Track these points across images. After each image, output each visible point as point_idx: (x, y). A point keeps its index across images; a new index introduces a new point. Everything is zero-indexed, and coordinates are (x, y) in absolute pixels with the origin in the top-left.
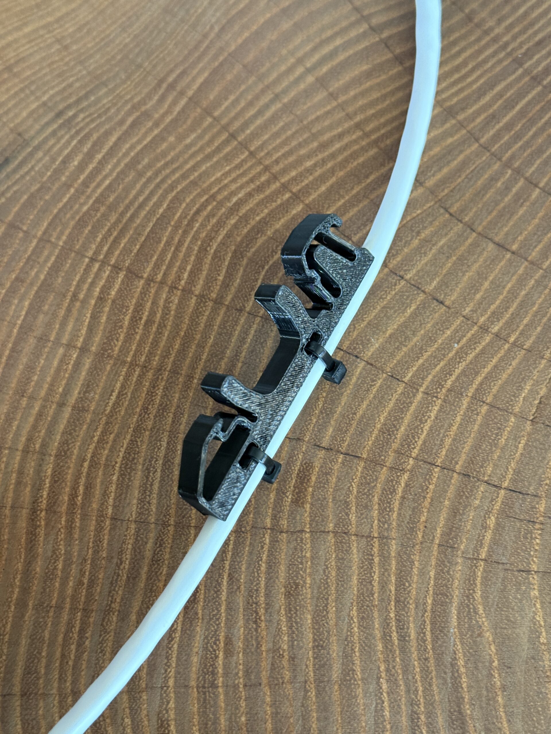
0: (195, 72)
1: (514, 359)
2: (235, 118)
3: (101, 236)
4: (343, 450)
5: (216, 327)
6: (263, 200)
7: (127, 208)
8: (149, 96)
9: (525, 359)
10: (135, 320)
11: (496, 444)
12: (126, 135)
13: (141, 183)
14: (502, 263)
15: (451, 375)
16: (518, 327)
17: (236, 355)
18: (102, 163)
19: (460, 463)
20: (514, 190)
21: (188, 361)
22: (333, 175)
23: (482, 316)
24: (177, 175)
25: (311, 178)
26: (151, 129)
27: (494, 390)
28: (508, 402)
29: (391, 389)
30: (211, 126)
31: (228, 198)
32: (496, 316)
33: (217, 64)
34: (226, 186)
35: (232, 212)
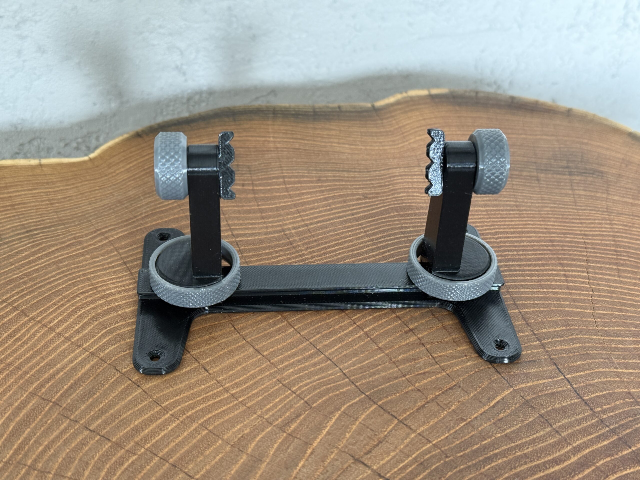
0: (120, 230)
1: (237, 409)
2: (131, 256)
3: (16, 291)
4: (102, 434)
5: (58, 351)
7: (41, 281)
8: (86, 235)
9: (244, 411)
10: (10, 336)
11: (202, 454)
12: (63, 248)
13: (57, 272)
14: (254, 360)
15: (193, 409)
16: (248, 394)
17: (63, 368)
18: (39, 258)
19: (174, 458)
20: (278, 326)
21: (30, 364)
23: (229, 382)
24: (81, 273)
26: (78, 250)
27: (216, 424)
28: (221, 432)
29: (151, 408)
30: (115, 256)
31: (104, 291)
32: (237, 385)
33: (135, 230)
34: (107, 284)
35: (103, 297)
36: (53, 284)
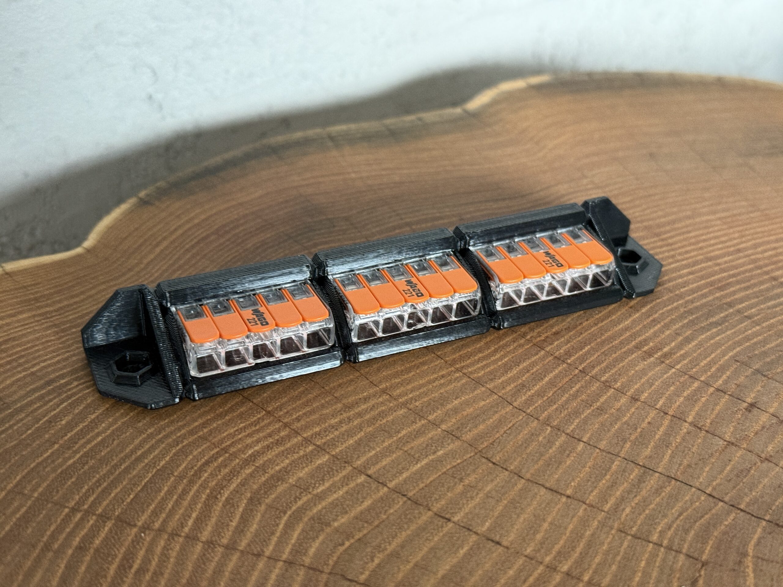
3: (86, 487)
5: (227, 574)
6: (283, 452)
7: (123, 460)
10: (123, 568)
13: (141, 438)
14: (559, 506)
16: (589, 565)
18: (95, 422)
20: (557, 443)
22: (361, 430)
23: (546, 555)
24: (183, 431)
25: (337, 433)
32: (562, 555)
34: (240, 439)
35: (247, 462)
36: (146, 461)
